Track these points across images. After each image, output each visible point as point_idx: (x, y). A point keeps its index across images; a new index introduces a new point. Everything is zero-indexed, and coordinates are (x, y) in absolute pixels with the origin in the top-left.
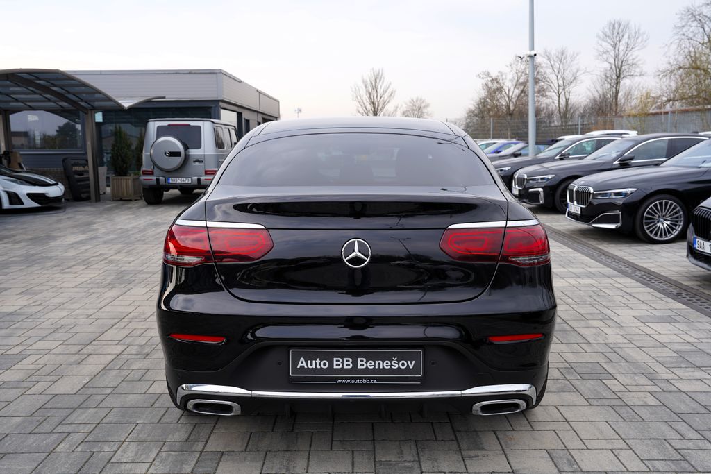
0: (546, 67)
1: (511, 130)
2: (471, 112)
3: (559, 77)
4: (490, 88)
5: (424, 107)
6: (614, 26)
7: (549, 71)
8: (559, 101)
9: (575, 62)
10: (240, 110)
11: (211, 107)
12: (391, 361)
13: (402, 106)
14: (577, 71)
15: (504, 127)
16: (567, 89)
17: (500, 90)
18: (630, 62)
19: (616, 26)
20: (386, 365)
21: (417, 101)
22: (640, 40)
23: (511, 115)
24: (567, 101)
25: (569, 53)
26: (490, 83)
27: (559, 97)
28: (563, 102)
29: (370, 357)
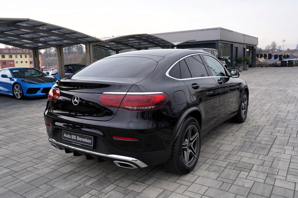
10: (232, 43)
11: (215, 43)
12: (85, 139)
20: (84, 140)
29: (80, 137)
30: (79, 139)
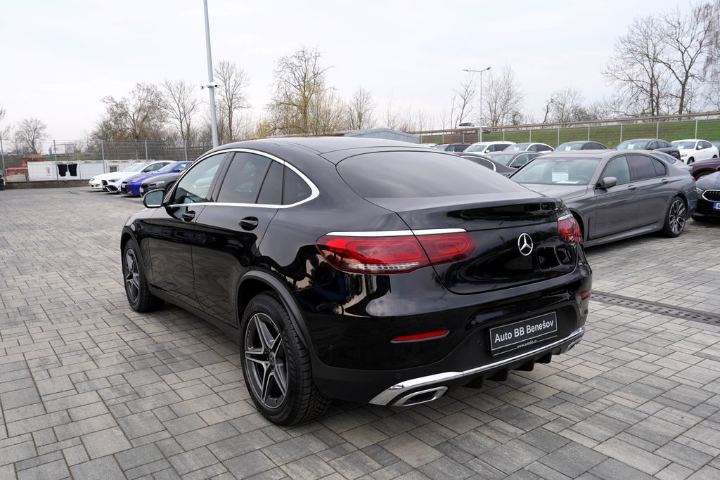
0: (168, 96)
1: (139, 151)
2: (96, 134)
3: (180, 105)
4: (115, 113)
5: (41, 128)
6: (223, 64)
7: (170, 99)
8: (181, 126)
9: (193, 93)
12: (542, 323)
13: (14, 126)
14: (195, 101)
15: (132, 149)
16: (187, 116)
17: (125, 114)
18: (238, 96)
19: (226, 65)
21: (31, 122)
22: (244, 79)
23: (137, 137)
24: (188, 126)
25: (187, 85)
26: (114, 107)
27: (181, 122)
28: (185, 127)
29: (533, 323)
30: (531, 329)
